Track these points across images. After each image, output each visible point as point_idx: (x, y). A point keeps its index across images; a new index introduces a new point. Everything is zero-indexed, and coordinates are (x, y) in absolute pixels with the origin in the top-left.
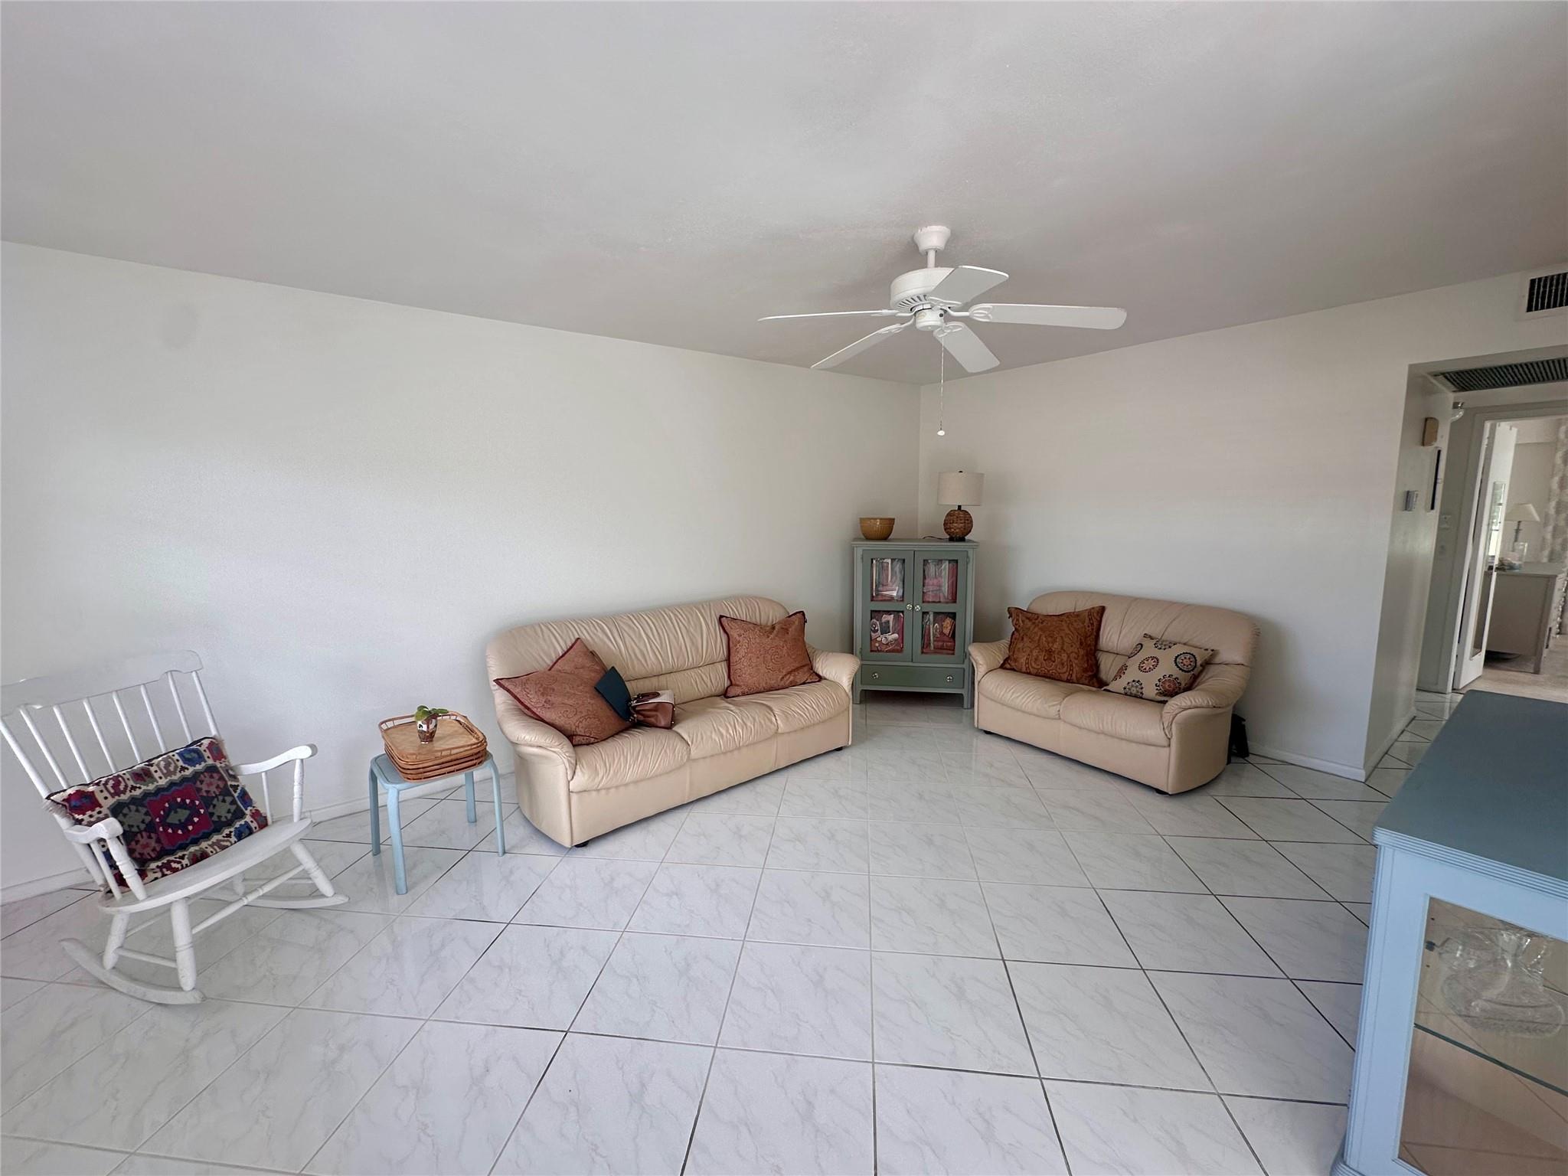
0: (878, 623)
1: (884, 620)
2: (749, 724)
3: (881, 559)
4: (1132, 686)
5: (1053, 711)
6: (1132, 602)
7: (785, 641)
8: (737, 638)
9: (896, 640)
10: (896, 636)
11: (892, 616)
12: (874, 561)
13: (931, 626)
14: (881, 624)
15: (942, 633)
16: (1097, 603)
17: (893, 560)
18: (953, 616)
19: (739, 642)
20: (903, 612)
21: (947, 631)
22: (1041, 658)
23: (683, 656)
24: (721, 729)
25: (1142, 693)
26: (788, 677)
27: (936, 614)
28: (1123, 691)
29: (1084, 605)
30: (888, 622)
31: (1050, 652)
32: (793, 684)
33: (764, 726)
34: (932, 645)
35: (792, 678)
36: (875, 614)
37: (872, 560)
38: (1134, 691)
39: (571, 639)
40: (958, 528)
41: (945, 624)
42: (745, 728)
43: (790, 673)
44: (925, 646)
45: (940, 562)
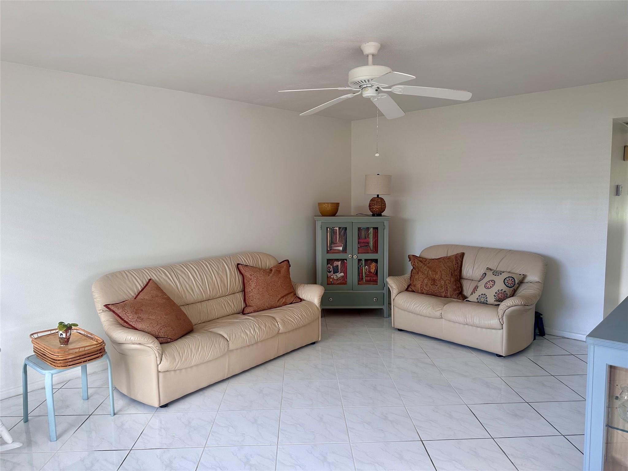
0: (331, 267)
1: (335, 265)
2: (262, 327)
3: (333, 228)
4: (482, 297)
5: (438, 314)
6: (479, 250)
7: (279, 278)
8: (250, 277)
9: (342, 277)
10: (342, 274)
11: (340, 262)
12: (328, 229)
13: (363, 268)
14: (333, 267)
15: (370, 272)
16: (460, 251)
17: (339, 228)
18: (376, 261)
19: (251, 279)
20: (346, 260)
21: (373, 271)
22: (429, 284)
23: (216, 289)
24: (246, 331)
25: (487, 301)
26: (281, 300)
27: (366, 260)
28: (476, 301)
29: (452, 253)
30: (338, 266)
31: (434, 280)
32: (285, 304)
33: (271, 328)
34: (364, 279)
35: (284, 300)
36: (329, 261)
38: (482, 300)
39: (145, 280)
40: (377, 208)
41: (371, 266)
42: (260, 330)
43: (283, 297)
44: (360, 279)
45: (368, 229)
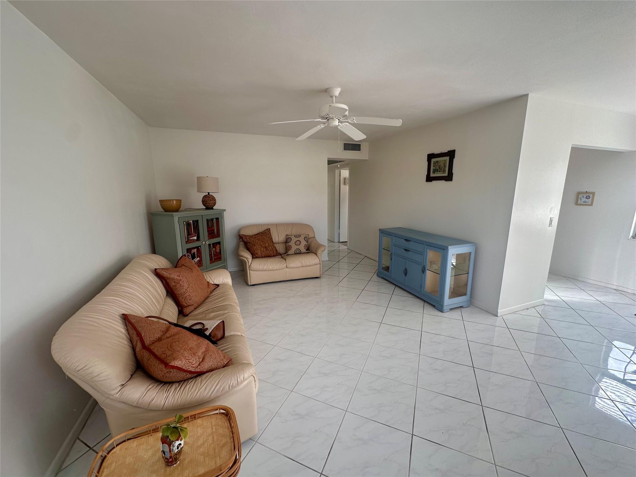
0: (190, 255)
1: (192, 252)
3: (188, 221)
4: (297, 251)
5: (285, 266)
6: (277, 225)
8: (178, 278)
9: (199, 261)
10: (198, 259)
11: (196, 249)
12: (185, 223)
13: (212, 250)
14: (191, 255)
15: (216, 252)
16: (266, 228)
17: (193, 221)
18: (219, 243)
19: (181, 280)
20: (200, 246)
21: (218, 251)
22: (265, 250)
25: (301, 252)
27: (213, 244)
28: (294, 253)
29: (261, 230)
30: (194, 253)
31: (266, 247)
34: (213, 259)
36: (189, 250)
37: (184, 222)
38: (298, 252)
40: (213, 203)
41: (217, 248)
44: (211, 259)
45: (212, 220)
